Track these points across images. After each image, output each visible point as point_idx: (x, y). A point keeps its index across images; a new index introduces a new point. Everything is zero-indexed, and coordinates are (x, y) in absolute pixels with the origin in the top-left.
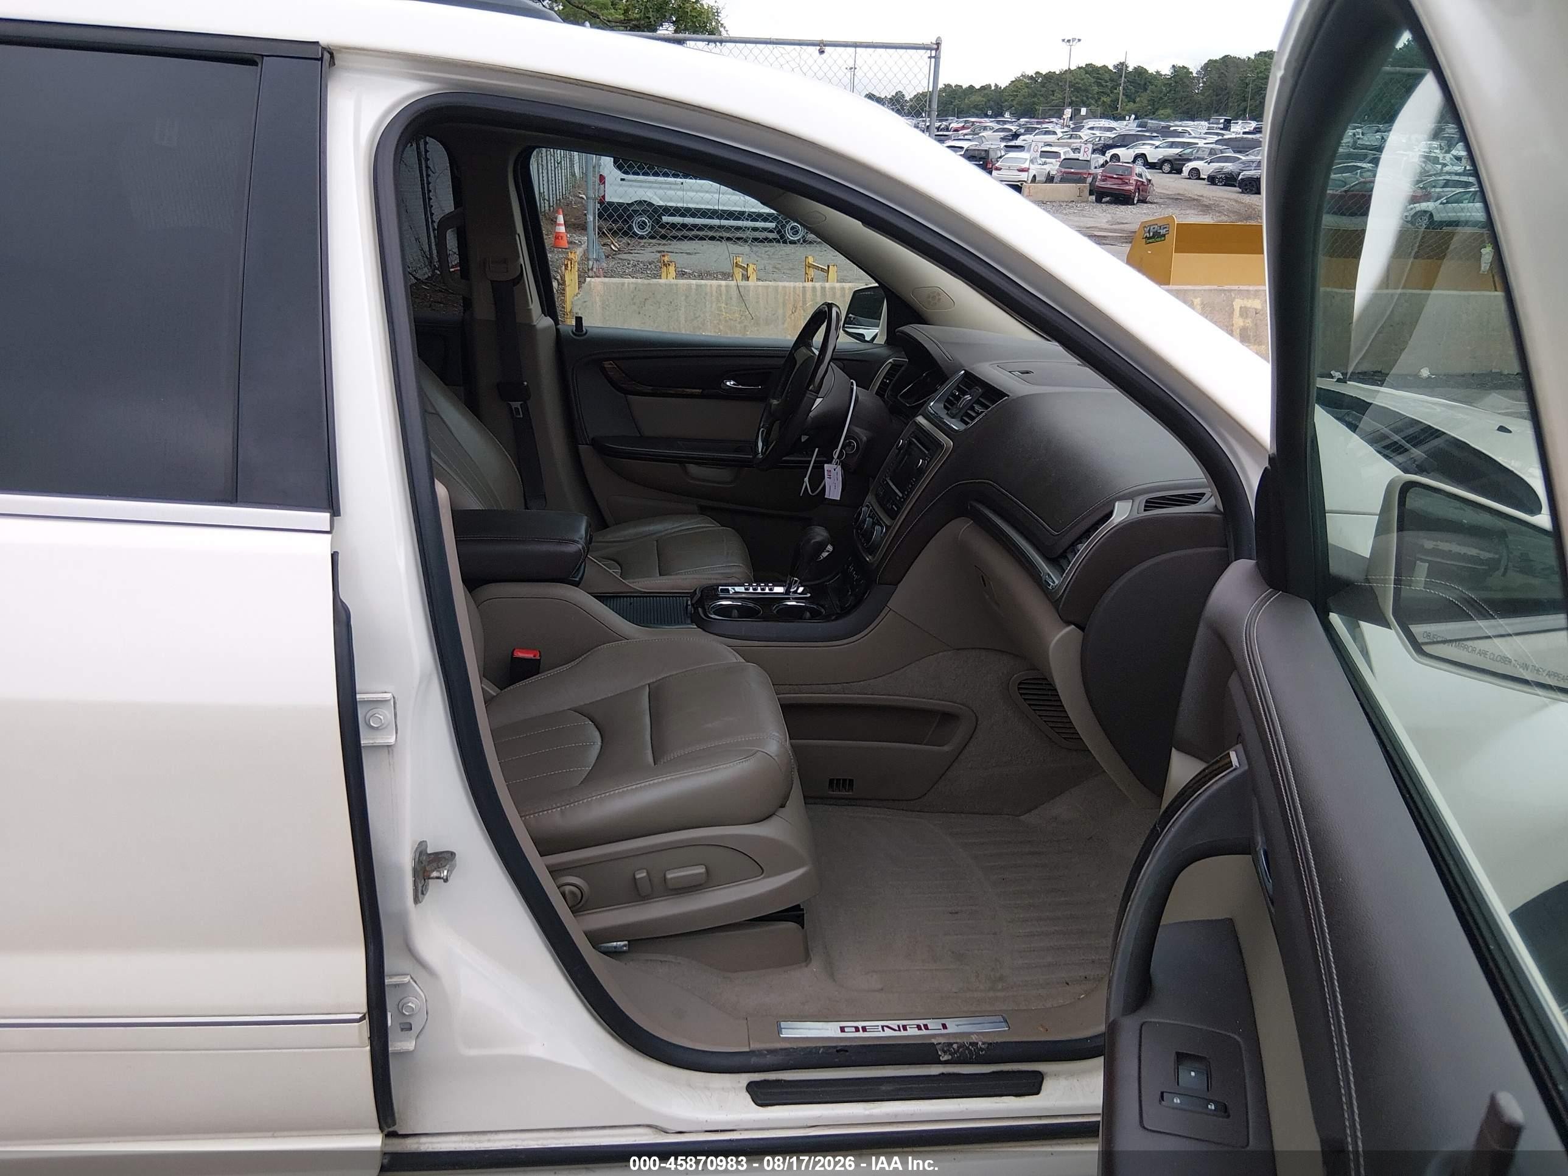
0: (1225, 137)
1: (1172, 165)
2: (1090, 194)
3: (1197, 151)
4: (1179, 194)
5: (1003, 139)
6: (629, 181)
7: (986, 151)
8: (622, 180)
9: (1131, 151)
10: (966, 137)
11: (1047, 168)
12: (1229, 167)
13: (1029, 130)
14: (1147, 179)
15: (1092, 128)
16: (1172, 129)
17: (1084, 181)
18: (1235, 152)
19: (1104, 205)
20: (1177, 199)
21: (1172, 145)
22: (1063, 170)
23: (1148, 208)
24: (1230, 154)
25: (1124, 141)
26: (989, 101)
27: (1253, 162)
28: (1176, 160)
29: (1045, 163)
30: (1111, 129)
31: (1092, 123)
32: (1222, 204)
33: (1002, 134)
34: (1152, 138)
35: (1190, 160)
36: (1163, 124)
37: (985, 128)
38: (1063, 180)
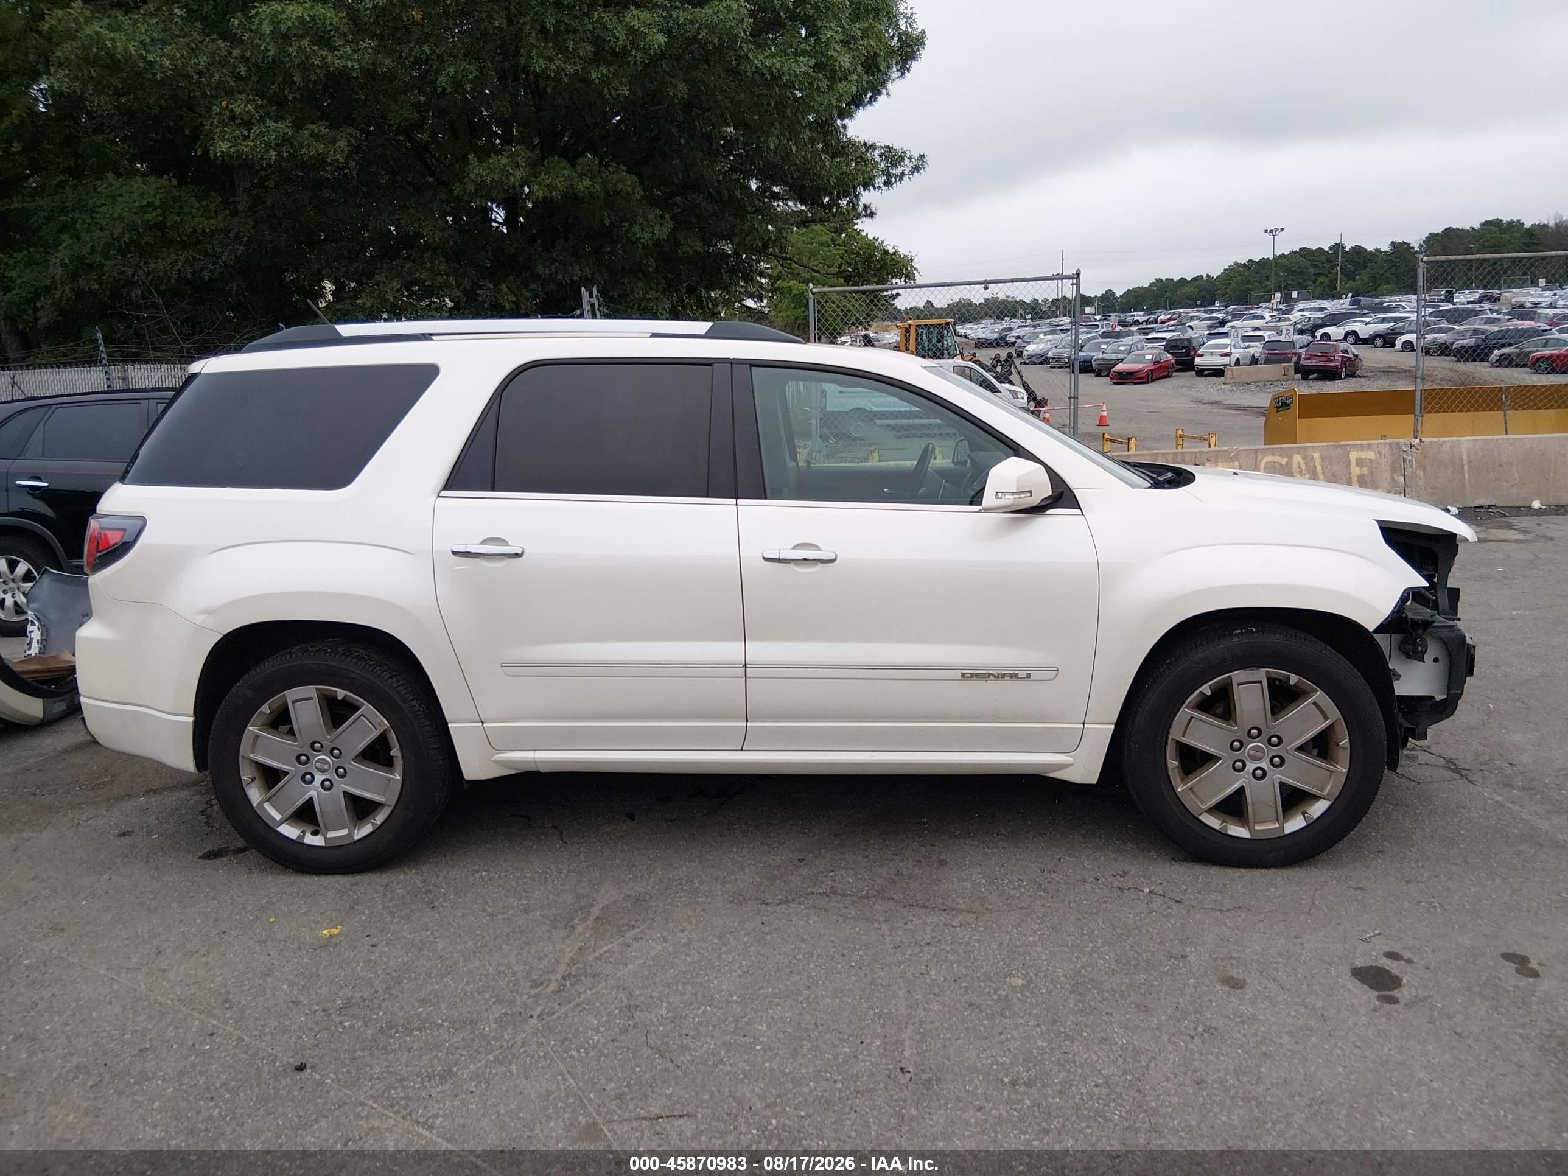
0: (1441, 308)
1: (1384, 340)
2: (1296, 373)
3: (1410, 325)
4: (1390, 367)
5: (1210, 327)
6: (847, 392)
7: (1188, 340)
8: (841, 392)
9: (1341, 328)
10: (1170, 328)
11: (1252, 351)
12: (1442, 337)
13: (1236, 317)
14: (1354, 355)
15: (1302, 310)
16: (1385, 304)
17: (1288, 361)
18: (1450, 322)
19: (1310, 382)
20: (1388, 372)
21: (1383, 320)
22: (1267, 352)
23: (1357, 382)
24: (1444, 324)
25: (1335, 320)
26: (1201, 291)
27: (1467, 331)
28: (1389, 334)
29: (1249, 347)
30: (1321, 310)
31: (1301, 306)
32: (1436, 373)
33: (1209, 322)
34: (1364, 315)
35: (1403, 334)
36: (1377, 300)
37: (1192, 318)
38: (1266, 362)
